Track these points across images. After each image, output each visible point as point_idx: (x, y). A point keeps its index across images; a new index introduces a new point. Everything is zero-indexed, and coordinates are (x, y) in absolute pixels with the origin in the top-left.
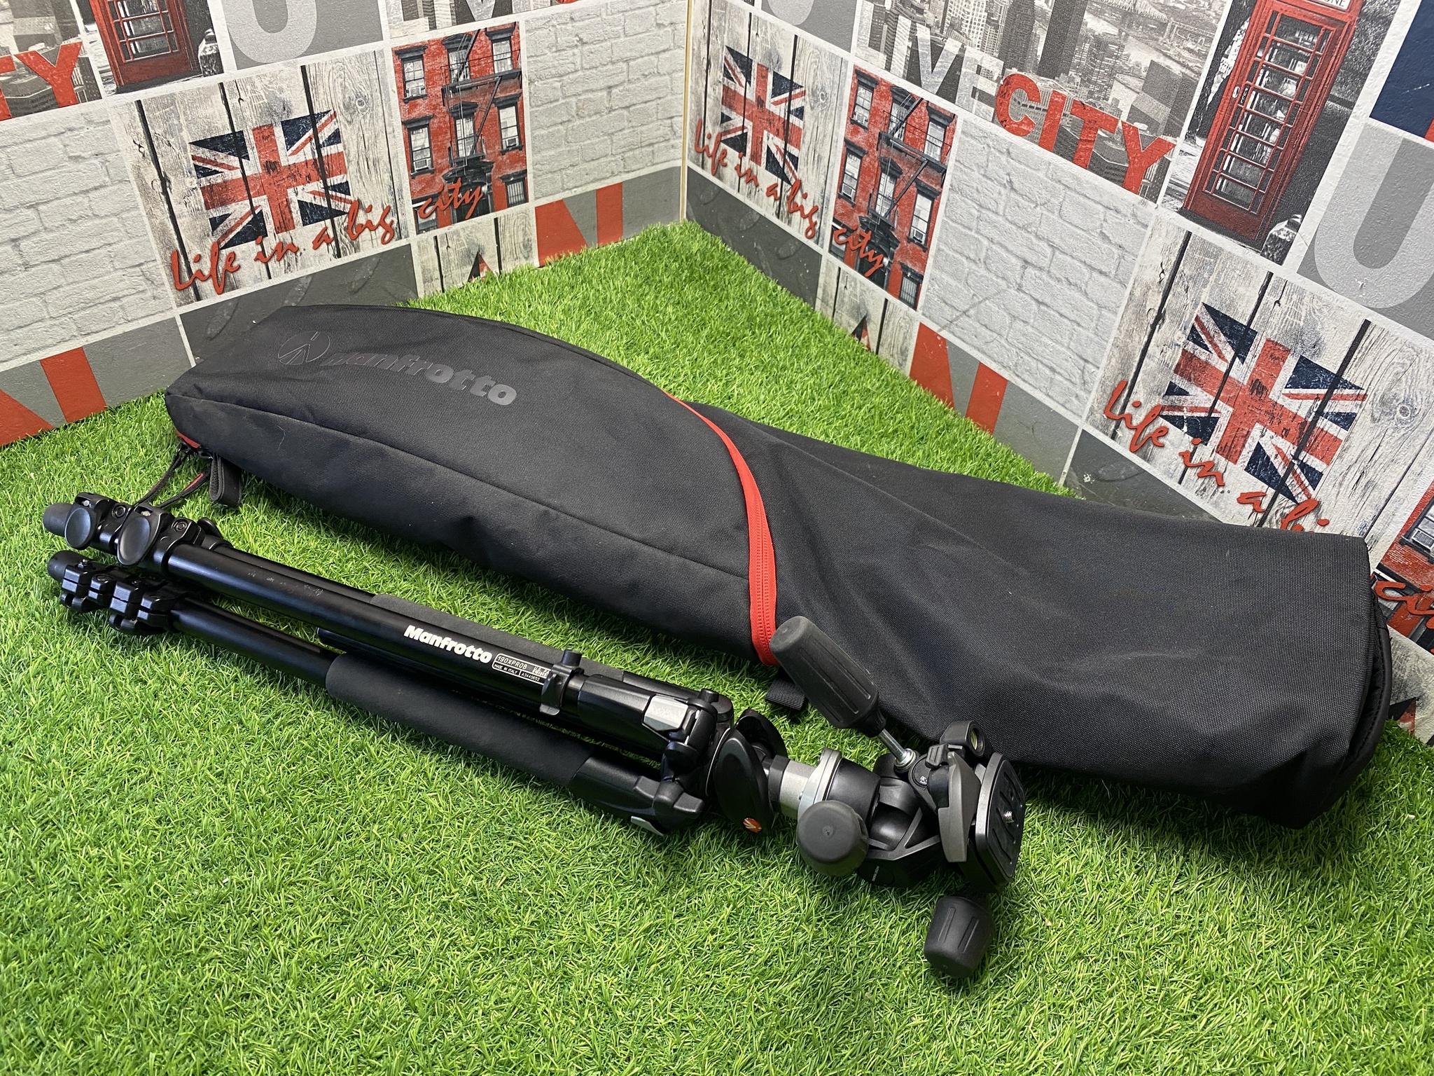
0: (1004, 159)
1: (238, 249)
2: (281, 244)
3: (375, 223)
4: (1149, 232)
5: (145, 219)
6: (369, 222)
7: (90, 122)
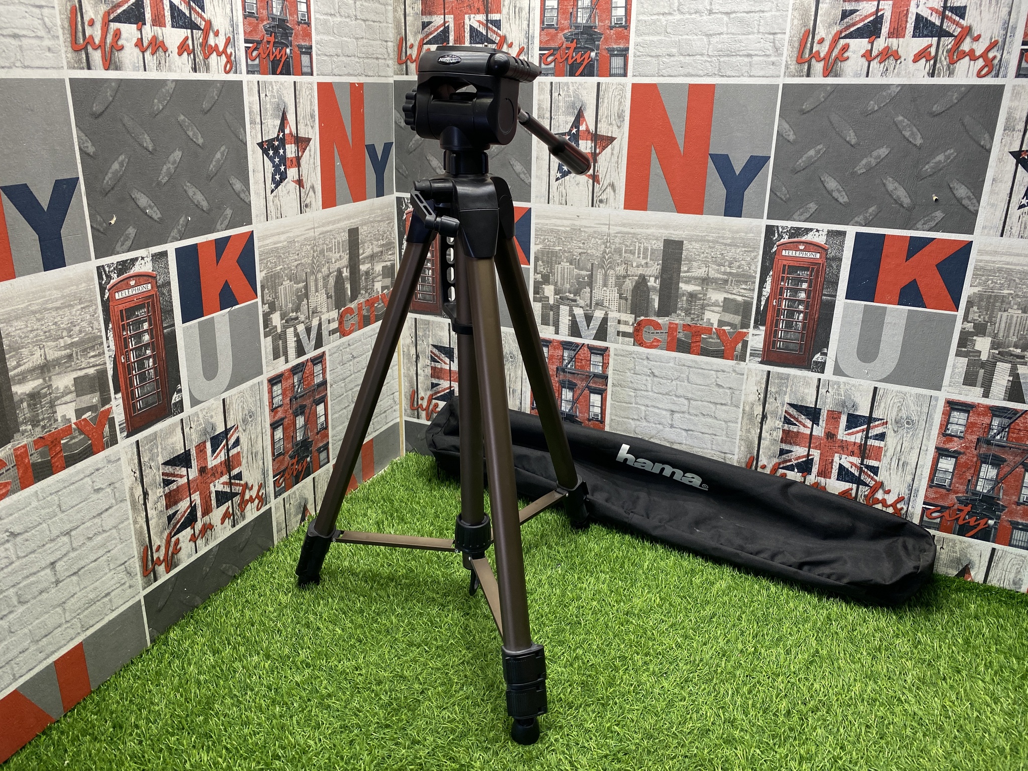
0: (645, 362)
1: (180, 536)
2: (204, 525)
3: (254, 497)
4: (745, 377)
5: (132, 526)
6: (251, 497)
7: (109, 462)
